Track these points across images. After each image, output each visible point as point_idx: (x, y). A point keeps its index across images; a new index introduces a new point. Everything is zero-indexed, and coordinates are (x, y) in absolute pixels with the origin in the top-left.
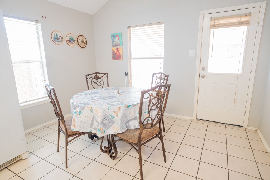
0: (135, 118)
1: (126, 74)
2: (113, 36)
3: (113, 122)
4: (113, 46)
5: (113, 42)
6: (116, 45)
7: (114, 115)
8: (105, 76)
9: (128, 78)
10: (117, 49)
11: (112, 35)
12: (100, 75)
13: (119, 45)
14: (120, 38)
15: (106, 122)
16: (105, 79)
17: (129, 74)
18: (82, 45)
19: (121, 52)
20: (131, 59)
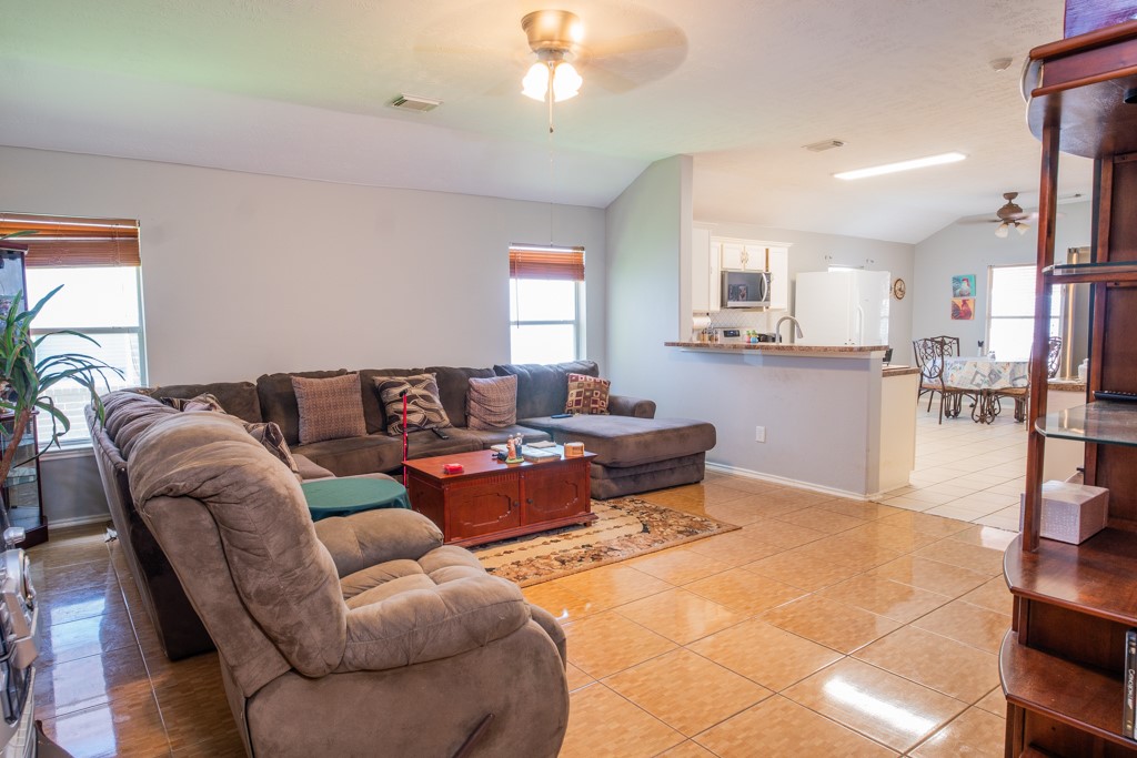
0: (1024, 377)
1: (981, 344)
2: (957, 280)
3: (1000, 378)
4: (955, 296)
5: (955, 289)
6: (962, 295)
7: (1002, 370)
8: (955, 341)
9: (982, 351)
10: (964, 302)
11: (954, 279)
12: (947, 340)
13: (969, 294)
14: (972, 283)
15: (992, 376)
16: (955, 347)
17: (985, 344)
18: (899, 295)
19: (971, 306)
20: (990, 317)
